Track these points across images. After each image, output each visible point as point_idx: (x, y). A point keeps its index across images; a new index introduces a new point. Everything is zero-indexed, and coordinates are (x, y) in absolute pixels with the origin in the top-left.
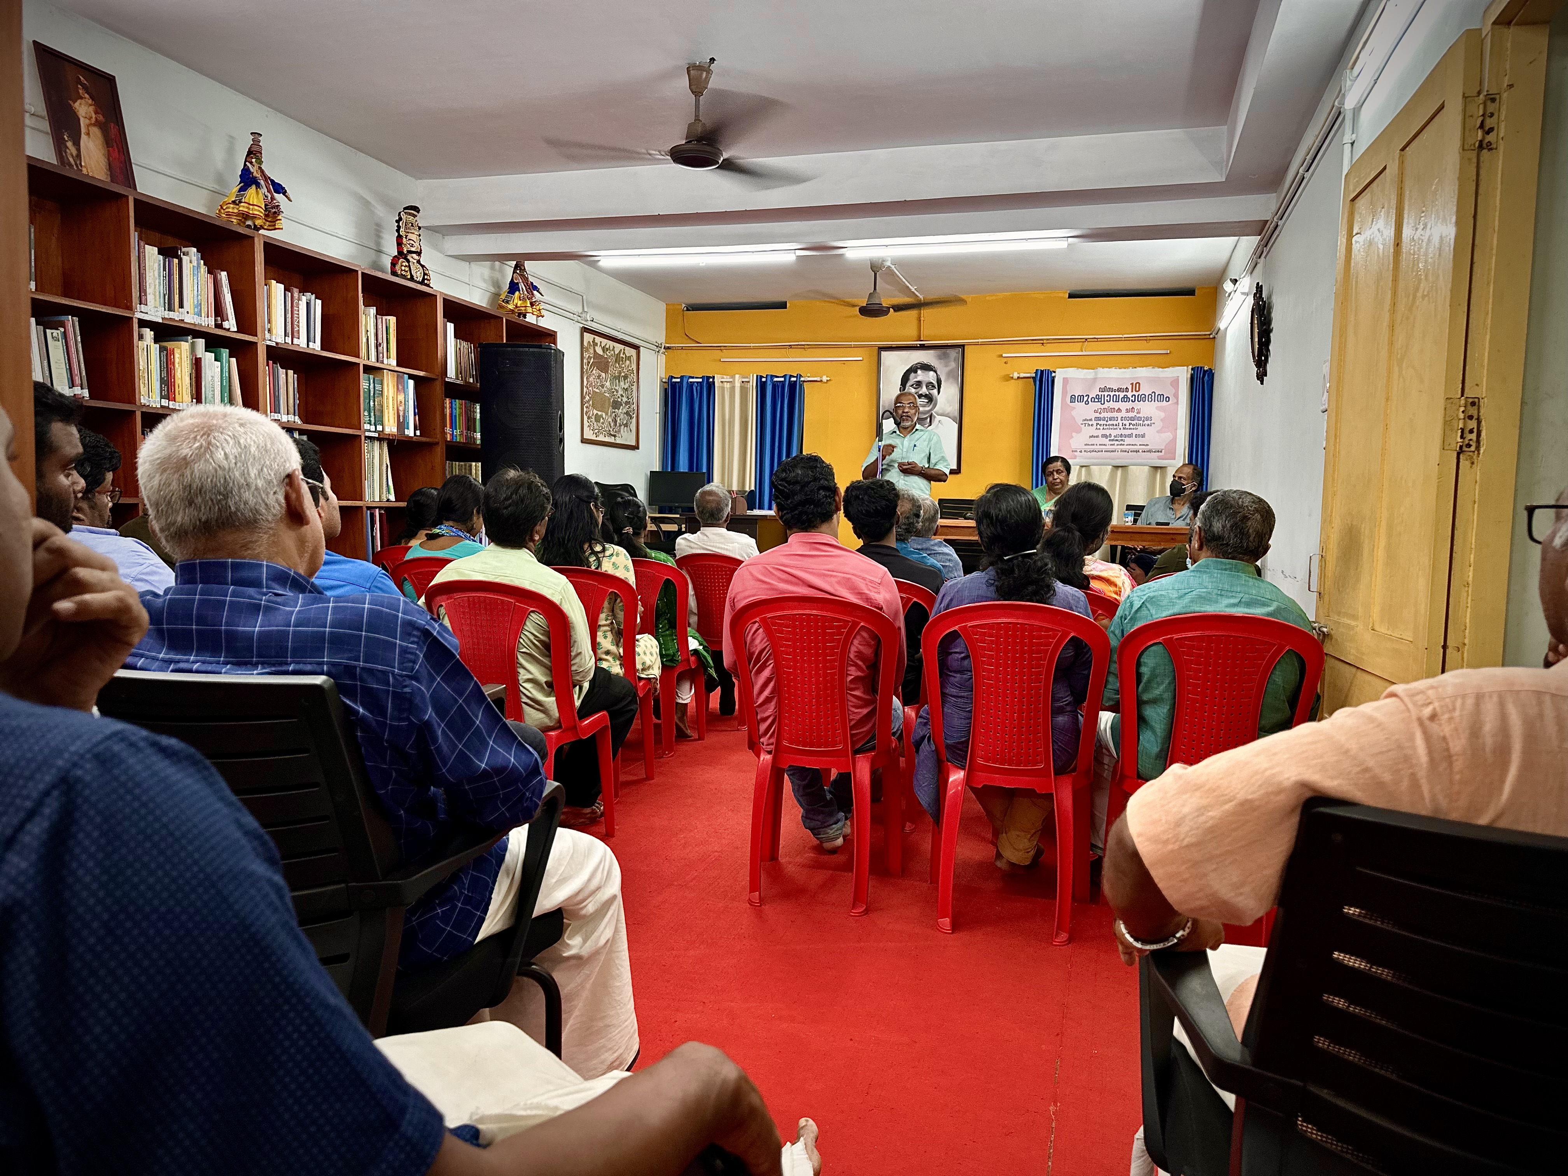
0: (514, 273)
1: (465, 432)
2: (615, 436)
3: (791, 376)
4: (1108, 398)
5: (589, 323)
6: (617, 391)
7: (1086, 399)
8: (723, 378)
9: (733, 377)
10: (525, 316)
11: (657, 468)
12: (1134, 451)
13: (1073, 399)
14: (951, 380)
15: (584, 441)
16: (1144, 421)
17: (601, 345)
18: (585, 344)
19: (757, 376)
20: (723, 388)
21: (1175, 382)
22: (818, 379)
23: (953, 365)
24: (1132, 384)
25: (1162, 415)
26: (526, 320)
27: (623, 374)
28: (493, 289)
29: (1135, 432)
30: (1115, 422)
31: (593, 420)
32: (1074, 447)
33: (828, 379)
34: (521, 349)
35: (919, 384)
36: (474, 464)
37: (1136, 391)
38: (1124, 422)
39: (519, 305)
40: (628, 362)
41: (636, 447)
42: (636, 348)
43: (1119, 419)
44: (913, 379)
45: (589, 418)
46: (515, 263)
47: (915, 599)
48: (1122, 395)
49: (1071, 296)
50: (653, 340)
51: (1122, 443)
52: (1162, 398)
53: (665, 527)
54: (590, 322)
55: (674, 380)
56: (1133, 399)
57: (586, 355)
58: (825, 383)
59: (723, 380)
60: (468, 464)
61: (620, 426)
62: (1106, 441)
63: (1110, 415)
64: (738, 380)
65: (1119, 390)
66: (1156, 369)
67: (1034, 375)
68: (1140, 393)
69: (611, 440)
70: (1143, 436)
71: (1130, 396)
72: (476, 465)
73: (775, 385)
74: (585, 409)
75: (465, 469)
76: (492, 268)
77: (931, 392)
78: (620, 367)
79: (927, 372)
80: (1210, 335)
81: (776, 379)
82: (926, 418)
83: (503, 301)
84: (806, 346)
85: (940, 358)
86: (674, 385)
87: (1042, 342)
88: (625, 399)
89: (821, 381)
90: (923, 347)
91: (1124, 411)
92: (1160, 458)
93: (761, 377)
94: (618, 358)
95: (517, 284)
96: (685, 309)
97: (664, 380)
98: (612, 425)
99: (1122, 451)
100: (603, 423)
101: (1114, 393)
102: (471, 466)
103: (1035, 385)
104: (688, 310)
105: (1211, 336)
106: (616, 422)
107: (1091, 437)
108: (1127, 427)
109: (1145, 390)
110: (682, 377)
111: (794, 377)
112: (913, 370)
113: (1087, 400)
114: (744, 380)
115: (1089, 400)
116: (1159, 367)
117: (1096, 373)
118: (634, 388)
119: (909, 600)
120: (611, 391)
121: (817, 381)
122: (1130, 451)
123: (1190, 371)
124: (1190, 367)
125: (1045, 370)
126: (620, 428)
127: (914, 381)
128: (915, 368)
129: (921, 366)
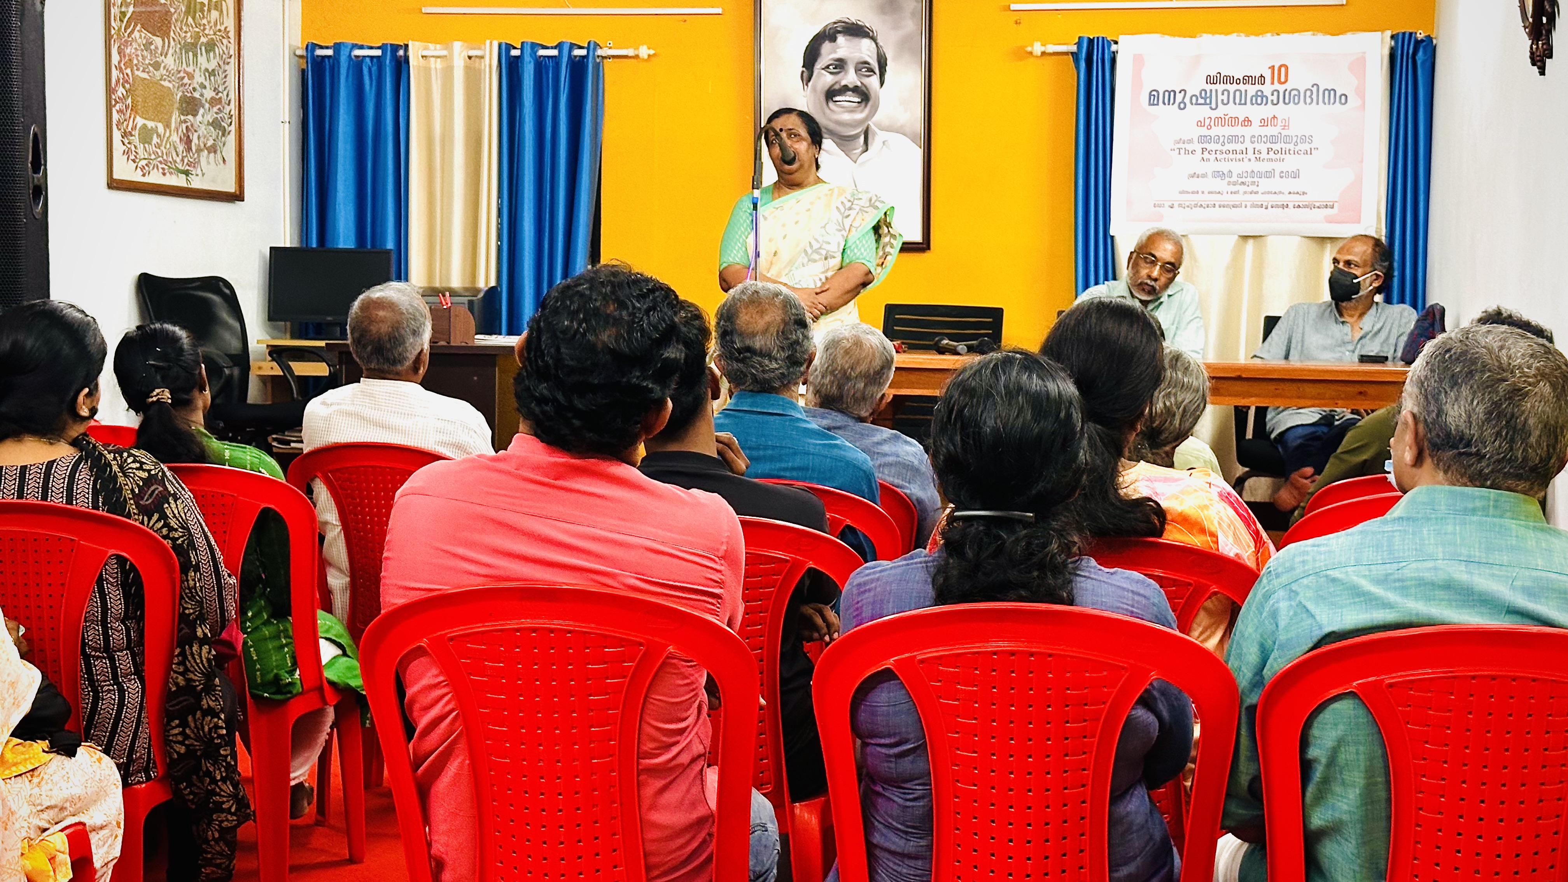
2: (187, 173)
3: (573, 46)
4: (1225, 97)
6: (191, 77)
8: (426, 48)
9: (448, 46)
11: (286, 241)
12: (1277, 206)
13: (1154, 98)
14: (906, 57)
15: (114, 185)
16: (1296, 144)
19: (500, 46)
20: (427, 70)
21: (1359, 65)
22: (630, 52)
23: (910, 25)
24: (1272, 68)
25: (1334, 131)
27: (203, 40)
29: (1278, 167)
30: (1239, 147)
31: (135, 139)
32: (1158, 197)
33: (652, 52)
35: (840, 65)
38: (1258, 146)
40: (215, 14)
41: (237, 197)
43: (1248, 139)
44: (828, 53)
45: (125, 135)
51: (1254, 188)
52: (1333, 96)
53: (300, 368)
55: (319, 52)
56: (1275, 98)
58: (644, 60)
59: (425, 53)
61: (199, 150)
62: (1220, 184)
63: (1227, 131)
64: (459, 51)
65: (1248, 79)
66: (1321, 37)
68: (1288, 86)
69: (178, 181)
70: (1296, 175)
71: (1267, 93)
73: (540, 65)
74: (115, 116)
78: (198, 25)
79: (856, 40)
81: (541, 52)
85: (883, 11)
86: (319, 64)
88: (209, 94)
89: (637, 57)
91: (1256, 122)
92: (1329, 220)
93: (510, 47)
94: (192, 7)
97: (299, 52)
99: (1254, 206)
100: (158, 146)
101: (1235, 86)
103: (1077, 68)
106: (189, 142)
107: (1192, 176)
108: (1264, 155)
109: (1298, 80)
110: (337, 47)
111: (580, 47)
112: (827, 35)
113: (1183, 102)
114: (472, 53)
115: (1187, 100)
116: (1326, 33)
117: (1199, 46)
118: (231, 69)
119: (797, 565)
120: (176, 76)
121: (630, 57)
122: (1269, 207)
123: (1388, 43)
124: (1388, 33)
125: (1098, 38)
126: (199, 156)
127: (832, 59)
128: (832, 31)
129: (843, 27)
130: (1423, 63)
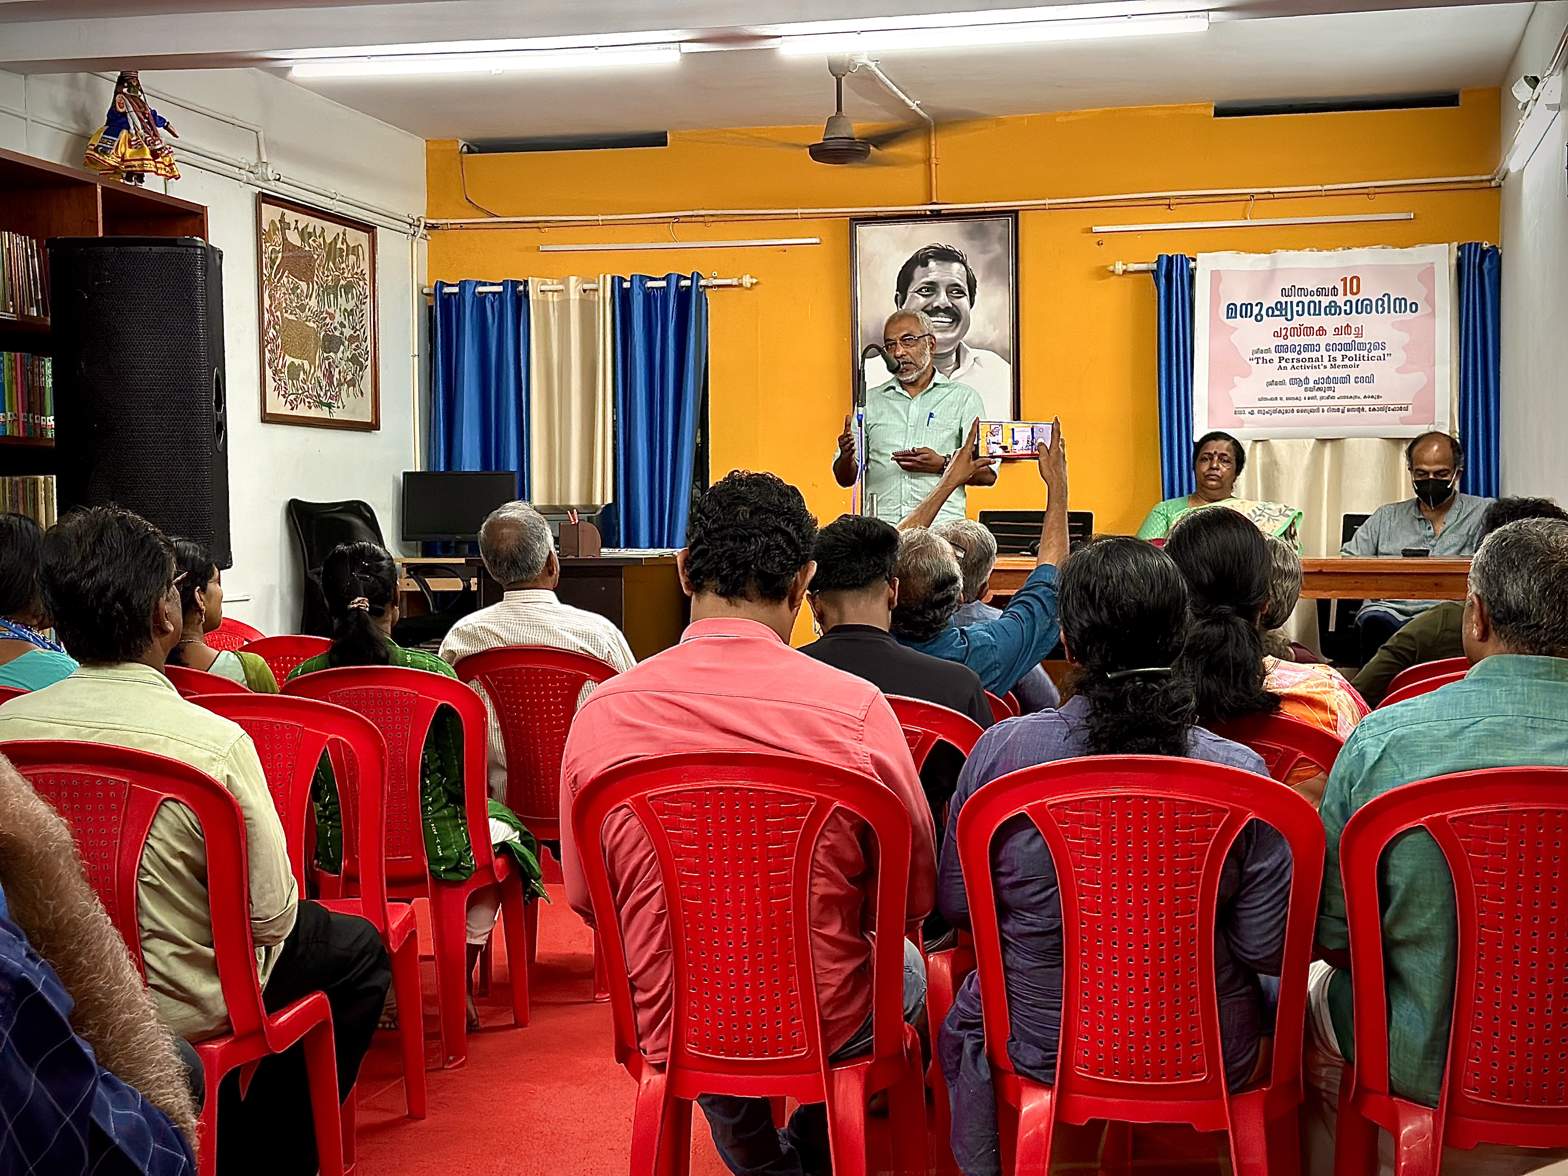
0: (116, 93)
1: (22, 415)
2: (329, 406)
3: (680, 277)
4: (1300, 309)
5: (273, 185)
6: (332, 317)
7: (1256, 310)
8: (545, 284)
9: (565, 281)
10: (140, 179)
11: (417, 466)
12: (1353, 410)
13: (1232, 311)
14: (995, 279)
15: (268, 418)
16: (1369, 351)
17: (296, 228)
18: (265, 226)
19: (613, 278)
20: (546, 303)
21: (1427, 274)
22: (735, 282)
23: (997, 249)
24: (1344, 280)
25: (1405, 338)
26: (144, 186)
27: (342, 282)
28: (74, 126)
29: (1353, 373)
30: (1314, 355)
31: (285, 376)
32: (1238, 404)
33: (755, 281)
34: (133, 249)
35: (932, 288)
36: (42, 478)
37: (1352, 293)
38: (1333, 354)
39: (127, 157)
40: (352, 258)
41: (373, 426)
42: (369, 229)
43: (1323, 347)
44: (920, 277)
45: (276, 372)
46: (119, 73)
47: (941, 737)
48: (1325, 301)
49: (1220, 112)
50: (402, 212)
51: (1331, 394)
52: (1402, 305)
53: (437, 584)
54: (273, 183)
55: (445, 290)
56: (1348, 308)
57: (268, 248)
58: (747, 288)
59: (543, 288)
60: (29, 478)
61: (340, 384)
62: (1298, 391)
63: (1303, 340)
64: (574, 287)
65: (1320, 292)
66: (1390, 250)
67: (1155, 266)
68: (1361, 297)
69: (323, 413)
70: (1370, 379)
71: (1340, 303)
72: (46, 480)
73: (649, 296)
74: (268, 355)
75: (24, 489)
76: (73, 85)
77: (957, 302)
78: (337, 269)
79: (947, 264)
80: (1490, 181)
81: (650, 284)
82: (949, 354)
83: (96, 150)
84: (707, 219)
85: (971, 236)
86: (446, 301)
87: (1167, 201)
88: (348, 332)
89: (741, 285)
90: (937, 216)
91: (1330, 331)
92: (1404, 421)
93: (622, 280)
94: (332, 252)
95: (124, 114)
96: (465, 149)
97: (425, 291)
98: (324, 383)
99: (1330, 410)
100: (305, 381)
101: (1309, 298)
102: (35, 483)
103: (1158, 284)
104: (470, 151)
105: (1493, 184)
106: (330, 377)
107: (1269, 383)
108: (1339, 362)
109: (1370, 291)
110: (462, 285)
111: (686, 278)
112: (920, 260)
113: (1259, 314)
114: (586, 286)
115: (1264, 312)
116: (1395, 246)
117: (1274, 261)
118: (367, 308)
119: (928, 737)
120: (317, 315)
121: (735, 286)
122: (1346, 410)
123: (1455, 254)
124: (1455, 244)
125: (1176, 256)
126: (340, 390)
127: (923, 283)
128: (923, 256)
129: (934, 253)
130: (1490, 271)
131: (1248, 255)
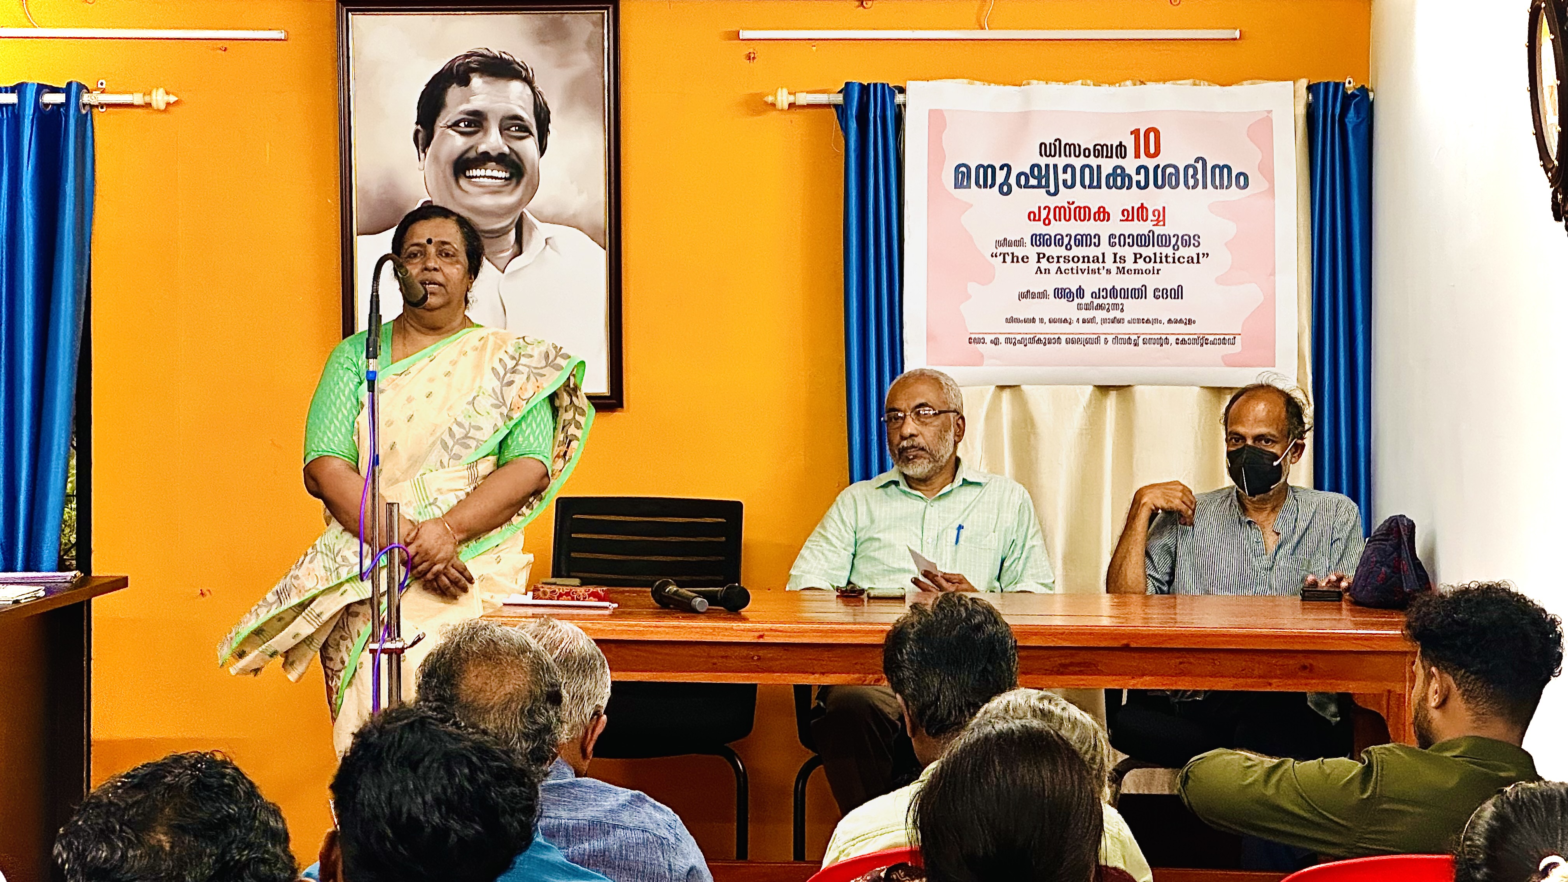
3: (41, 89)
4: (1068, 176)
7: (1001, 176)
12: (1152, 341)
13: (963, 176)
14: (580, 109)
16: (1176, 248)
21: (1262, 129)
22: (139, 99)
23: (584, 60)
24: (1136, 133)
25: (1230, 228)
29: (1152, 282)
32: (975, 328)
33: (172, 99)
35: (476, 121)
37: (1148, 155)
38: (1120, 251)
43: (1104, 240)
44: (457, 103)
48: (1108, 165)
51: (1117, 314)
52: (1225, 176)
56: (1142, 178)
58: (159, 111)
62: (1066, 309)
63: (1075, 227)
65: (1100, 151)
66: (1205, 88)
67: (839, 99)
68: (1162, 161)
70: (1177, 293)
71: (1131, 170)
82: (504, 232)
85: (542, 37)
91: (1116, 215)
92: (1230, 362)
99: (1116, 340)
101: (1083, 160)
103: (845, 130)
107: (1024, 296)
108: (1129, 265)
109: (1176, 152)
111: (54, 90)
112: (455, 75)
113: (1006, 182)
115: (1012, 180)
116: (1212, 82)
117: (1026, 98)
121: (138, 106)
122: (1141, 341)
123: (1303, 96)
124: (1303, 83)
125: (875, 85)
127: (461, 113)
128: (462, 68)
129: (480, 63)
130: (1356, 127)
131: (986, 87)
